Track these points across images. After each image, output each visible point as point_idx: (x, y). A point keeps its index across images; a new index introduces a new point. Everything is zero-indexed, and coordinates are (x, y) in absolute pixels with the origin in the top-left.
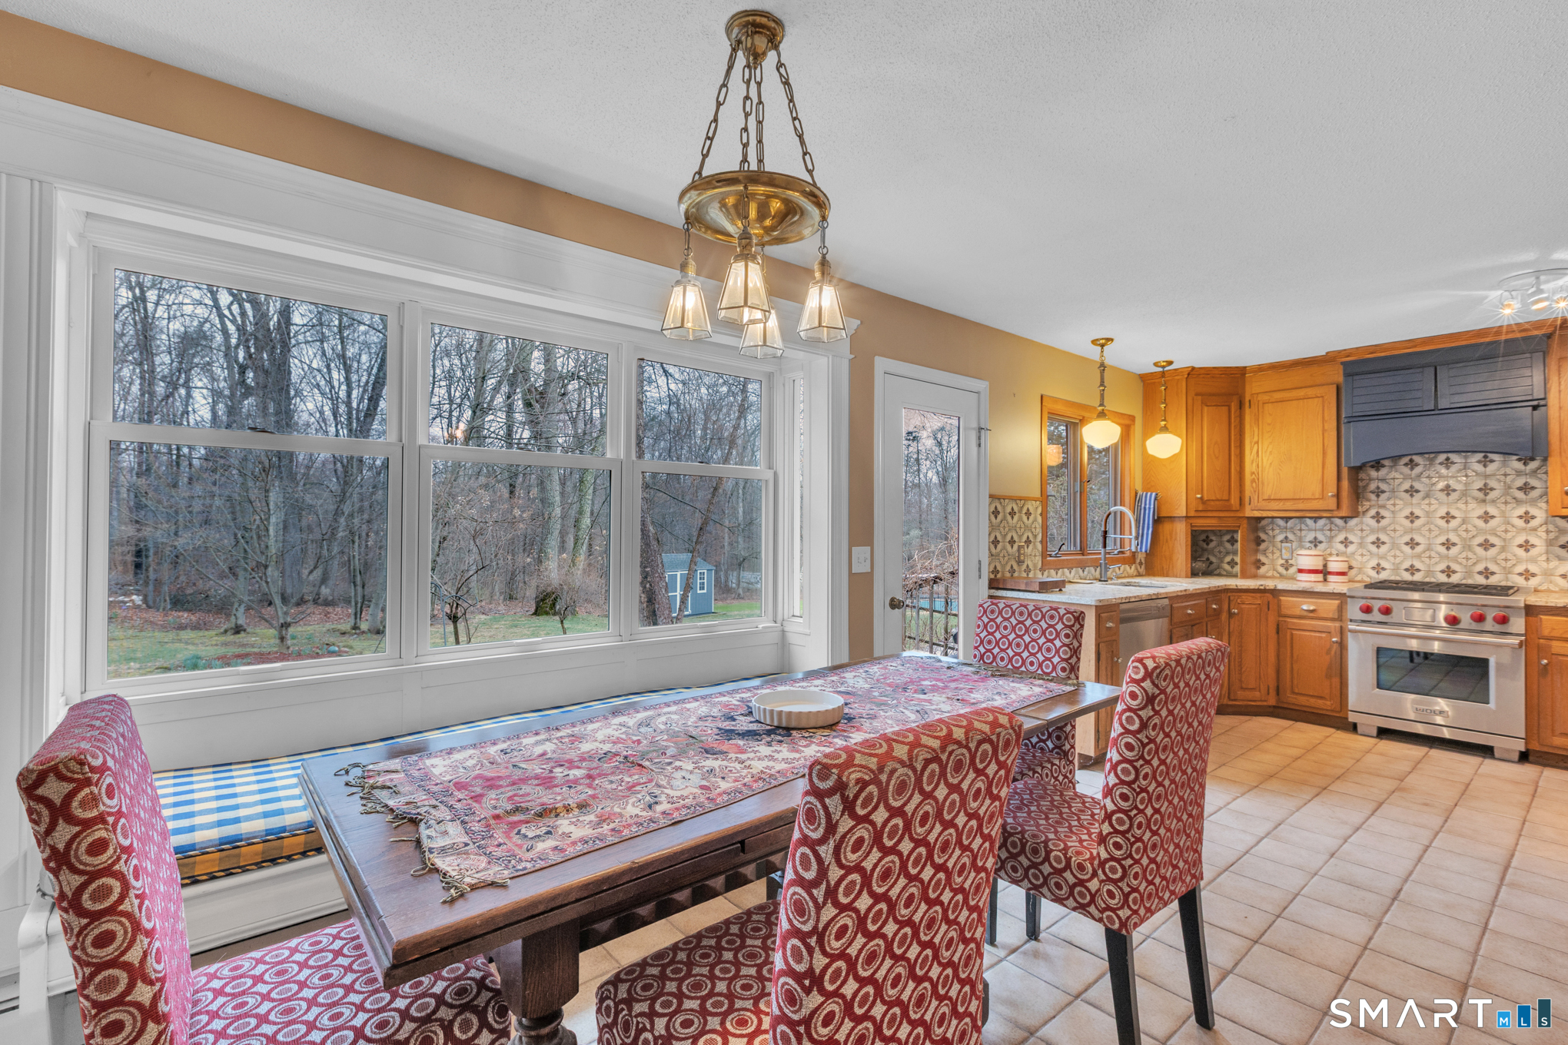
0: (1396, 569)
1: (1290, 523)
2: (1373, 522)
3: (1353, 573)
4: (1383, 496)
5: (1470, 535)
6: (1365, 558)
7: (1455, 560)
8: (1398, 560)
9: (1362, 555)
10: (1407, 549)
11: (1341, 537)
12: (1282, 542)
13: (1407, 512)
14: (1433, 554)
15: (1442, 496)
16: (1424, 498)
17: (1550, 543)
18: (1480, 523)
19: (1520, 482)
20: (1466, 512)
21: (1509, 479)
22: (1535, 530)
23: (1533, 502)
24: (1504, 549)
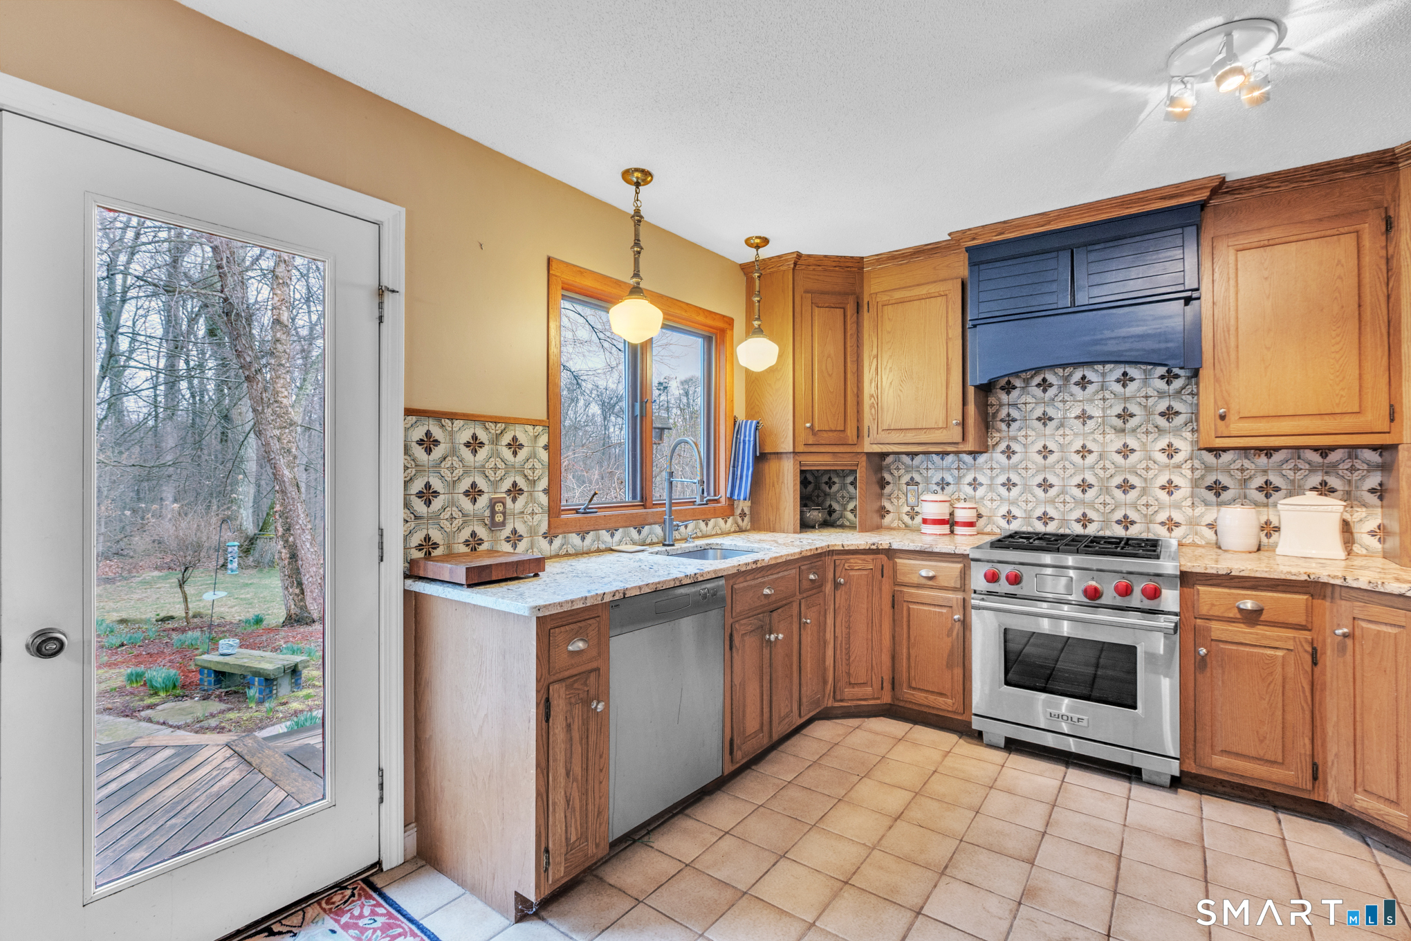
0: (1028, 518)
1: (918, 459)
2: (1003, 458)
3: (981, 523)
4: (1015, 426)
5: (1108, 473)
6: (995, 504)
7: (1092, 505)
8: (1030, 506)
9: (992, 500)
10: (1040, 492)
11: (970, 477)
12: (908, 484)
13: (1039, 446)
14: (1068, 499)
15: (1078, 424)
16: (1058, 428)
17: (1195, 484)
18: (1119, 459)
19: (1162, 406)
20: (1103, 444)
21: (1151, 401)
22: (1179, 466)
23: (1177, 431)
24: (1144, 491)
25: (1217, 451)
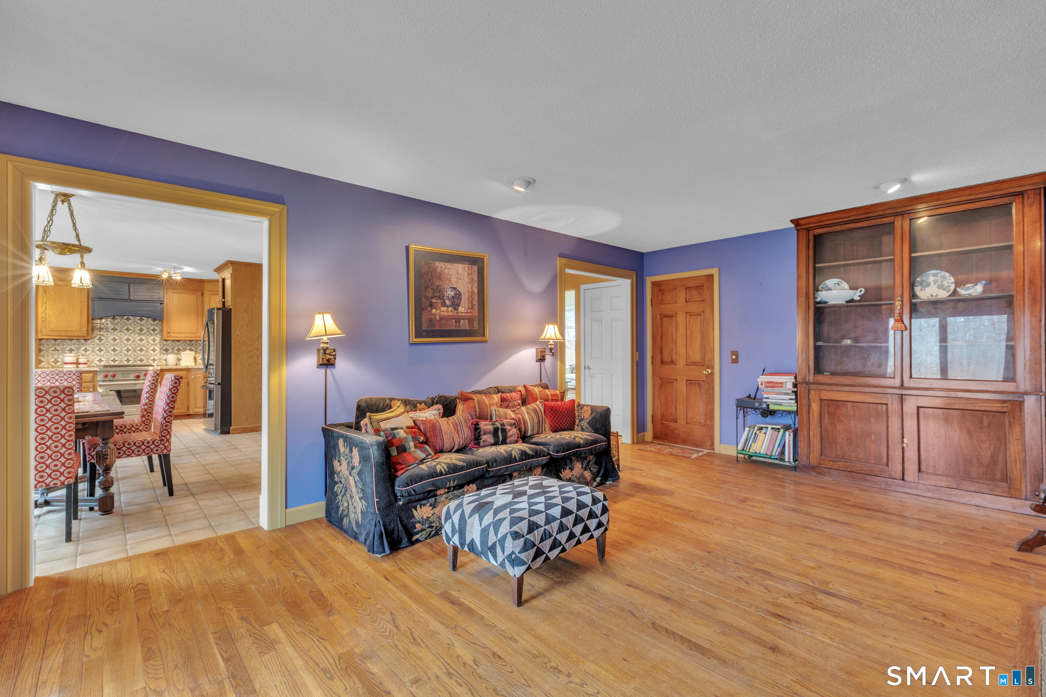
0: (108, 361)
1: (58, 342)
2: (98, 342)
3: (89, 363)
4: (102, 331)
5: (136, 346)
6: (94, 357)
7: (130, 356)
8: (108, 357)
9: (93, 355)
10: (112, 352)
11: (83, 348)
12: (53, 351)
13: (112, 337)
14: (123, 354)
15: (126, 332)
16: (119, 333)
17: (161, 349)
18: (139, 342)
19: (152, 328)
20: (134, 338)
21: (149, 326)
22: (156, 344)
23: (156, 335)
24: (147, 351)
25: (166, 341)
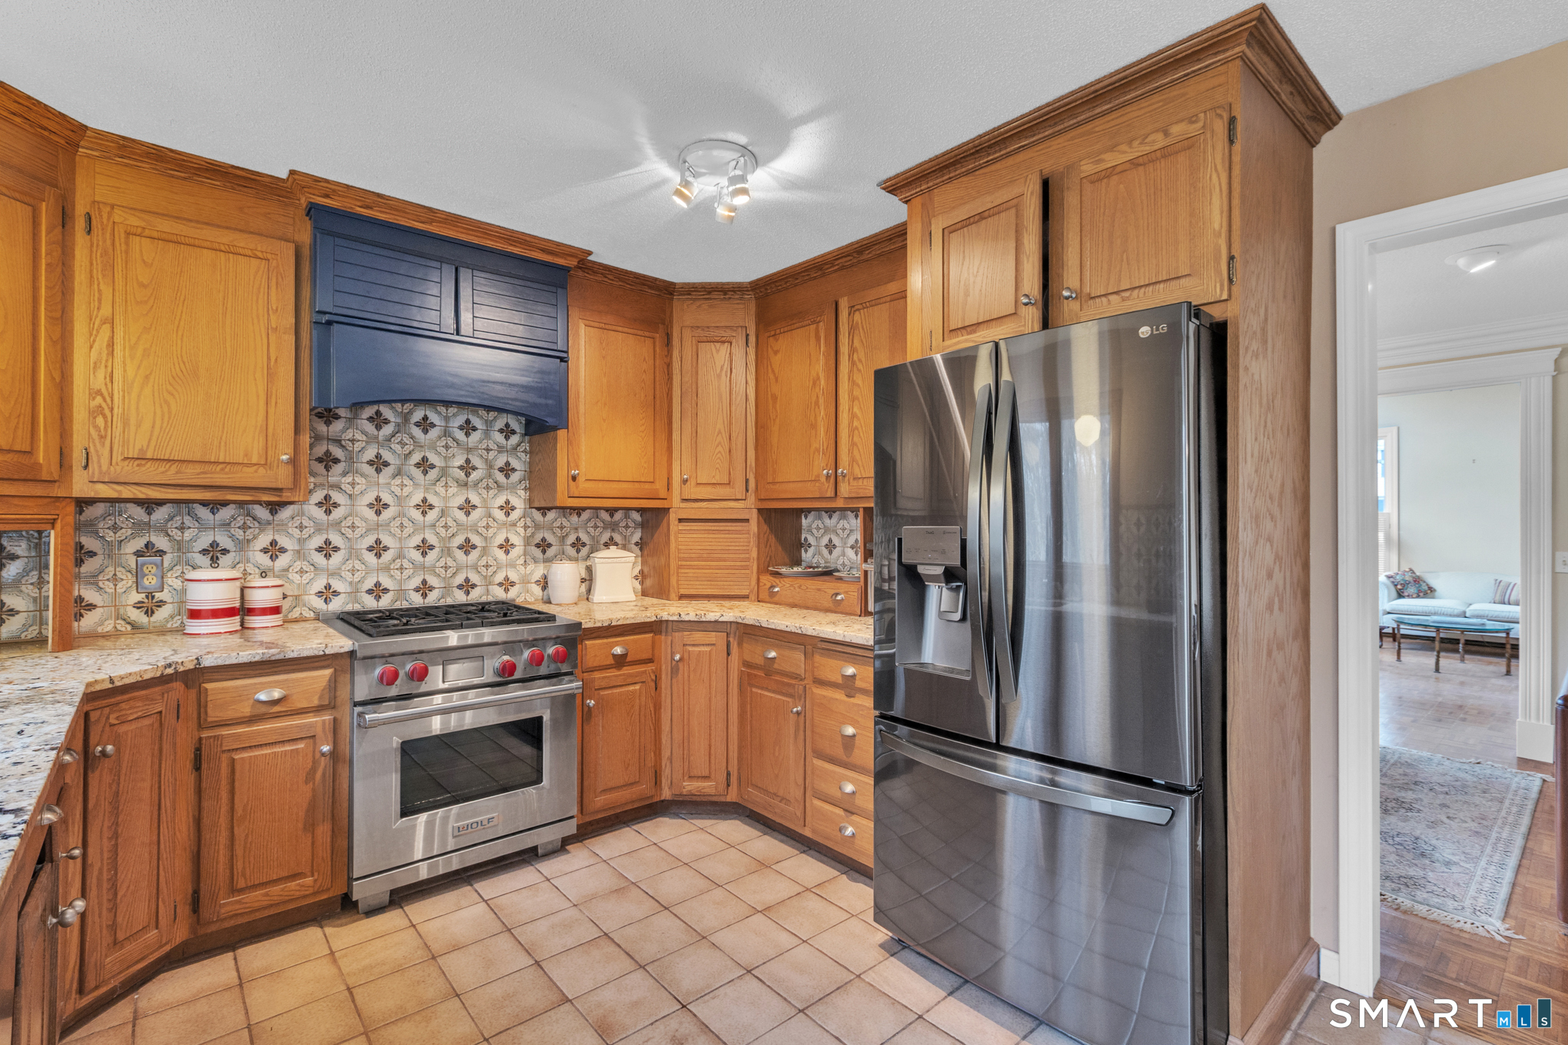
0: (354, 593)
1: (161, 514)
2: (319, 513)
4: (338, 468)
5: (451, 531)
6: (306, 577)
7: (432, 570)
8: (358, 576)
9: (302, 572)
10: (370, 557)
11: (264, 540)
12: (139, 554)
13: (370, 497)
14: (406, 564)
15: (417, 473)
16: (394, 476)
17: (527, 541)
18: (460, 515)
19: (501, 462)
20: (446, 499)
21: (492, 455)
22: (514, 525)
23: (512, 488)
24: (485, 551)
25: (543, 510)
